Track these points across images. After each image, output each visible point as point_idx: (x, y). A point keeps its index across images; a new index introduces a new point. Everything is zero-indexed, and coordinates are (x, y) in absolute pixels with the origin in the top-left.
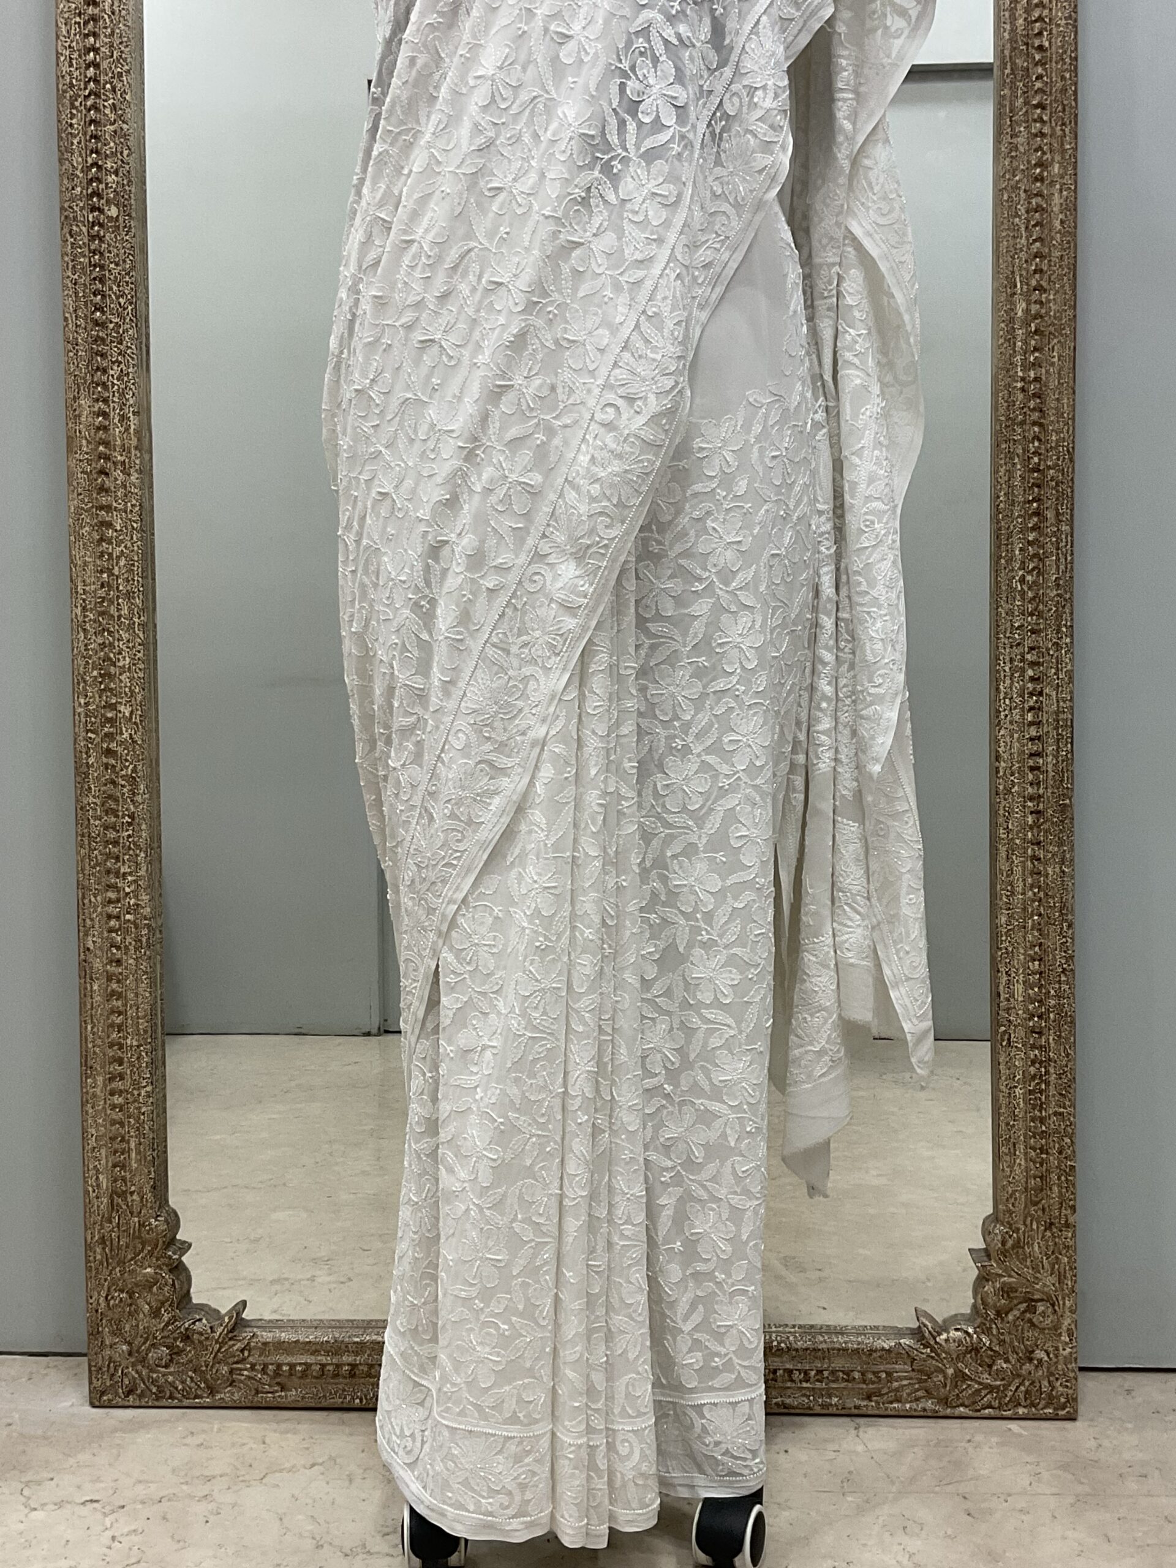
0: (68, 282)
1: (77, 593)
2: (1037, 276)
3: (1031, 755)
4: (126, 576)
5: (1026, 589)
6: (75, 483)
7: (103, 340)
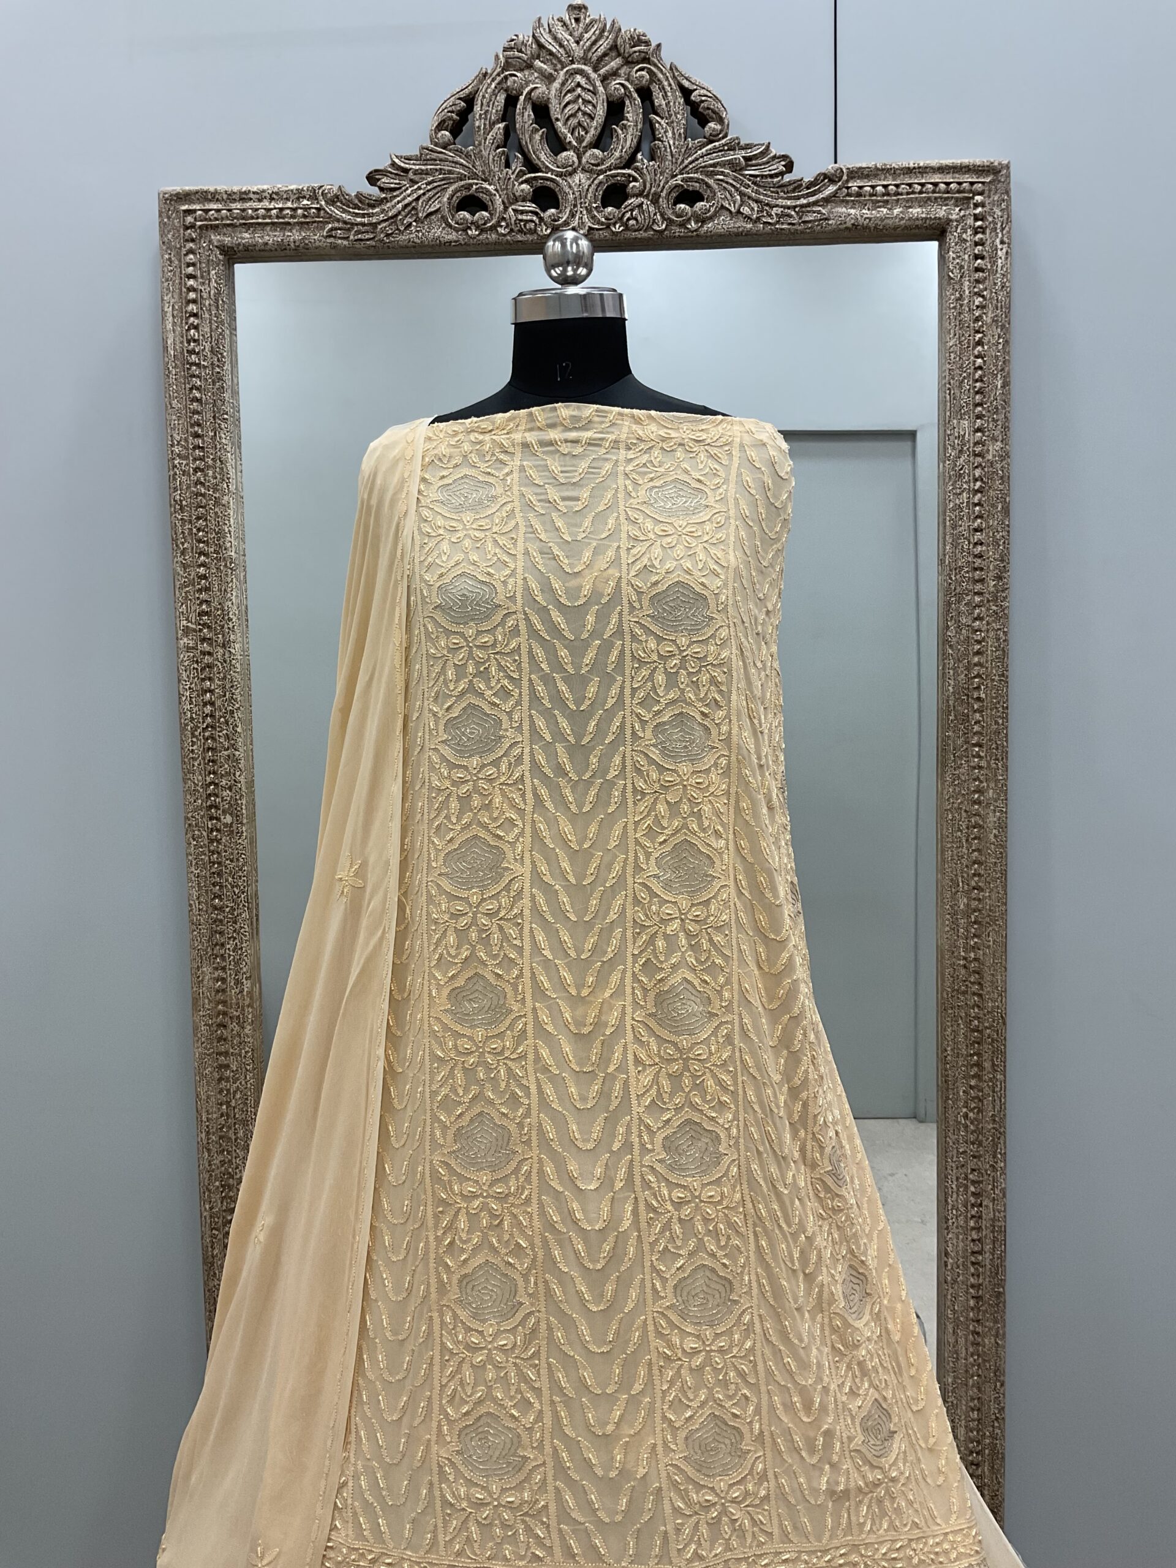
0: (192, 875)
1: (202, 1121)
2: (976, 879)
3: (973, 1253)
4: (241, 1106)
5: (968, 1123)
6: (199, 1035)
7: (221, 921)
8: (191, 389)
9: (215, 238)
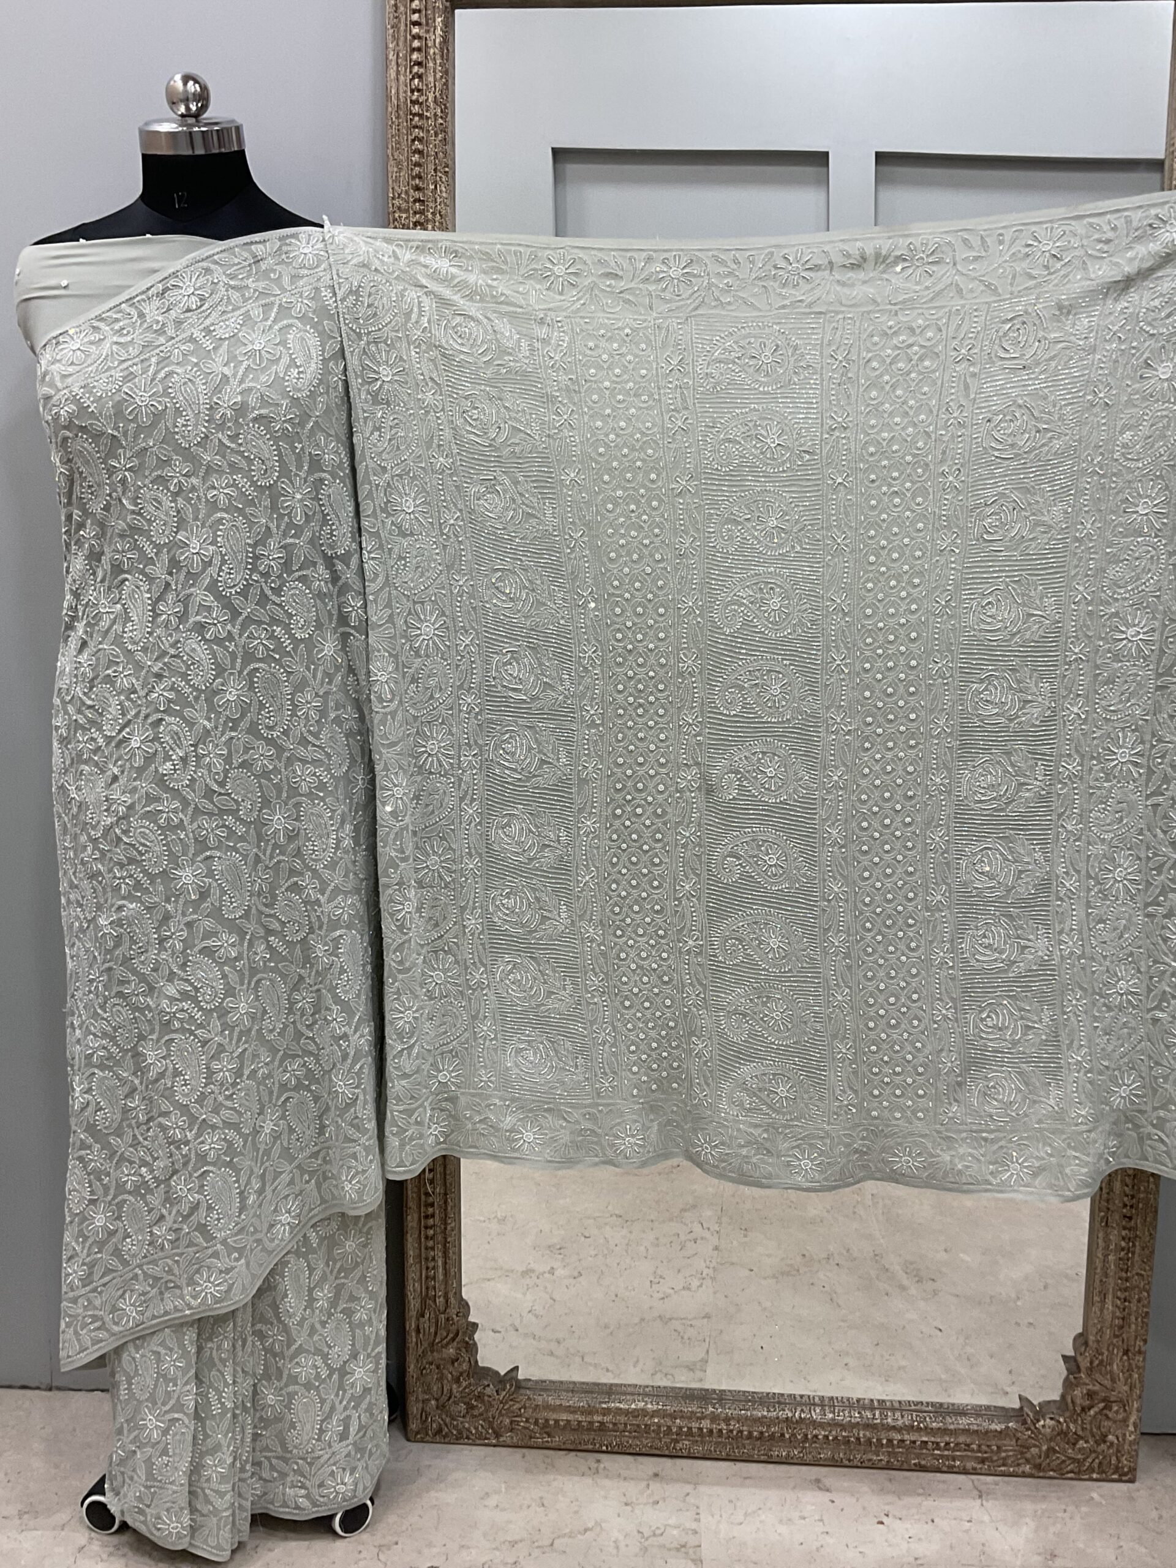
8: (413, 141)
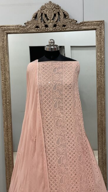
0: (3, 111)
1: (5, 142)
2: (101, 110)
3: (102, 157)
5: (101, 141)
6: (4, 131)
7: (7, 116)
9: (5, 31)
